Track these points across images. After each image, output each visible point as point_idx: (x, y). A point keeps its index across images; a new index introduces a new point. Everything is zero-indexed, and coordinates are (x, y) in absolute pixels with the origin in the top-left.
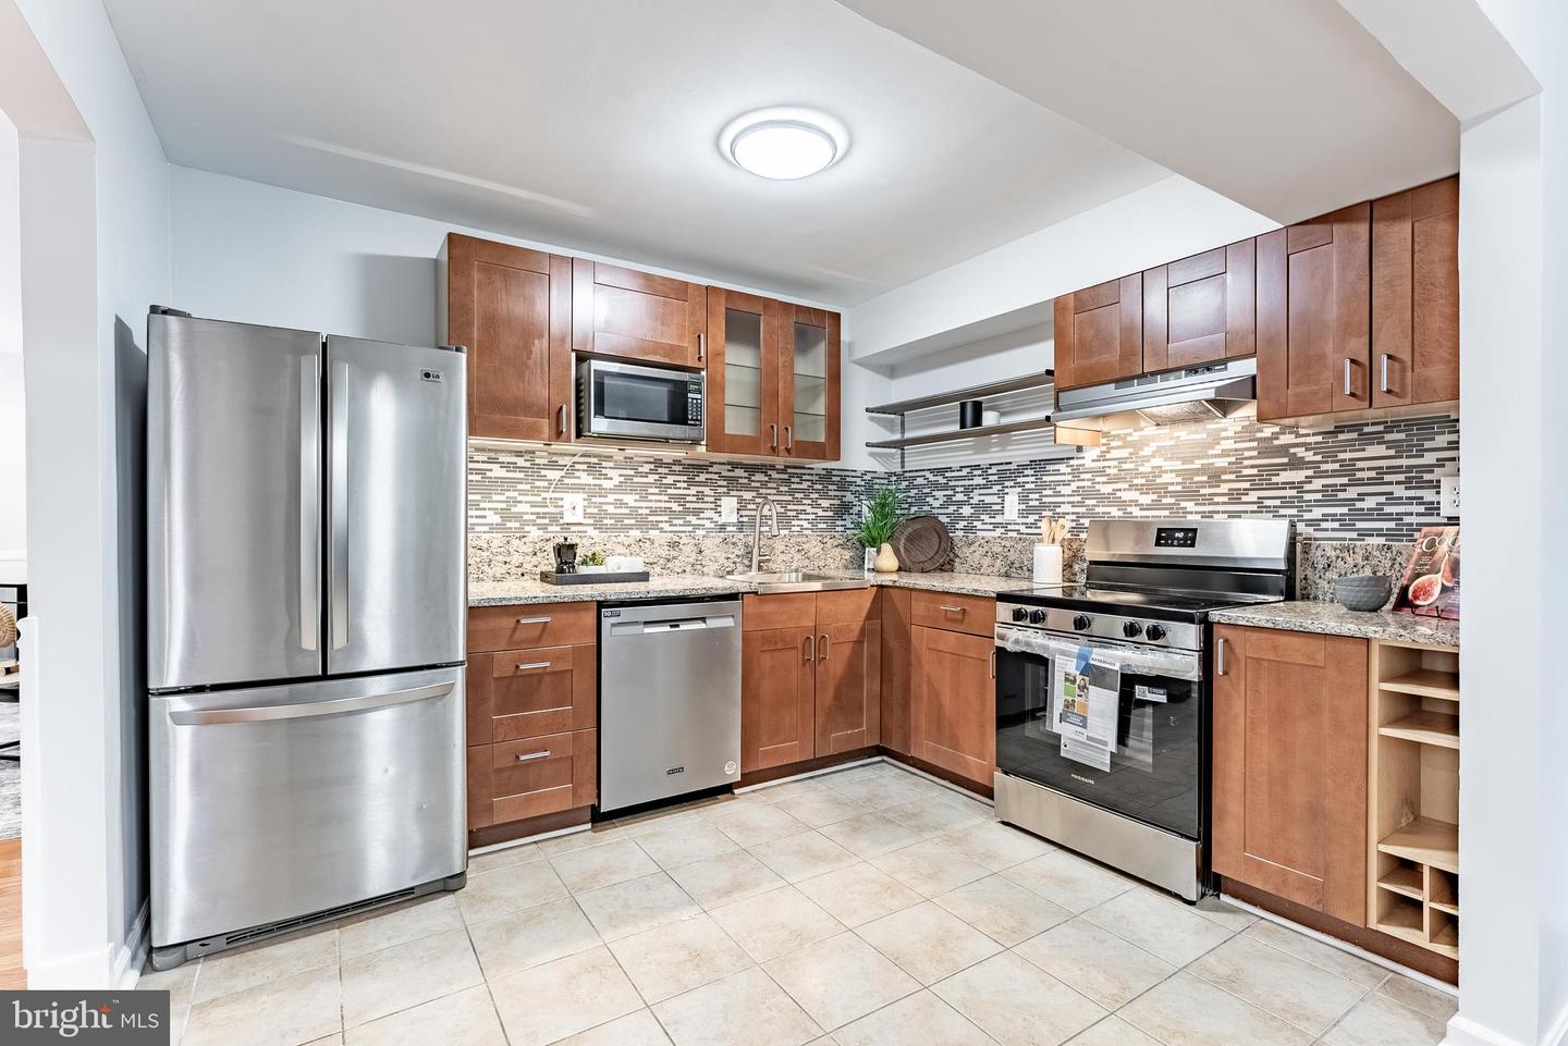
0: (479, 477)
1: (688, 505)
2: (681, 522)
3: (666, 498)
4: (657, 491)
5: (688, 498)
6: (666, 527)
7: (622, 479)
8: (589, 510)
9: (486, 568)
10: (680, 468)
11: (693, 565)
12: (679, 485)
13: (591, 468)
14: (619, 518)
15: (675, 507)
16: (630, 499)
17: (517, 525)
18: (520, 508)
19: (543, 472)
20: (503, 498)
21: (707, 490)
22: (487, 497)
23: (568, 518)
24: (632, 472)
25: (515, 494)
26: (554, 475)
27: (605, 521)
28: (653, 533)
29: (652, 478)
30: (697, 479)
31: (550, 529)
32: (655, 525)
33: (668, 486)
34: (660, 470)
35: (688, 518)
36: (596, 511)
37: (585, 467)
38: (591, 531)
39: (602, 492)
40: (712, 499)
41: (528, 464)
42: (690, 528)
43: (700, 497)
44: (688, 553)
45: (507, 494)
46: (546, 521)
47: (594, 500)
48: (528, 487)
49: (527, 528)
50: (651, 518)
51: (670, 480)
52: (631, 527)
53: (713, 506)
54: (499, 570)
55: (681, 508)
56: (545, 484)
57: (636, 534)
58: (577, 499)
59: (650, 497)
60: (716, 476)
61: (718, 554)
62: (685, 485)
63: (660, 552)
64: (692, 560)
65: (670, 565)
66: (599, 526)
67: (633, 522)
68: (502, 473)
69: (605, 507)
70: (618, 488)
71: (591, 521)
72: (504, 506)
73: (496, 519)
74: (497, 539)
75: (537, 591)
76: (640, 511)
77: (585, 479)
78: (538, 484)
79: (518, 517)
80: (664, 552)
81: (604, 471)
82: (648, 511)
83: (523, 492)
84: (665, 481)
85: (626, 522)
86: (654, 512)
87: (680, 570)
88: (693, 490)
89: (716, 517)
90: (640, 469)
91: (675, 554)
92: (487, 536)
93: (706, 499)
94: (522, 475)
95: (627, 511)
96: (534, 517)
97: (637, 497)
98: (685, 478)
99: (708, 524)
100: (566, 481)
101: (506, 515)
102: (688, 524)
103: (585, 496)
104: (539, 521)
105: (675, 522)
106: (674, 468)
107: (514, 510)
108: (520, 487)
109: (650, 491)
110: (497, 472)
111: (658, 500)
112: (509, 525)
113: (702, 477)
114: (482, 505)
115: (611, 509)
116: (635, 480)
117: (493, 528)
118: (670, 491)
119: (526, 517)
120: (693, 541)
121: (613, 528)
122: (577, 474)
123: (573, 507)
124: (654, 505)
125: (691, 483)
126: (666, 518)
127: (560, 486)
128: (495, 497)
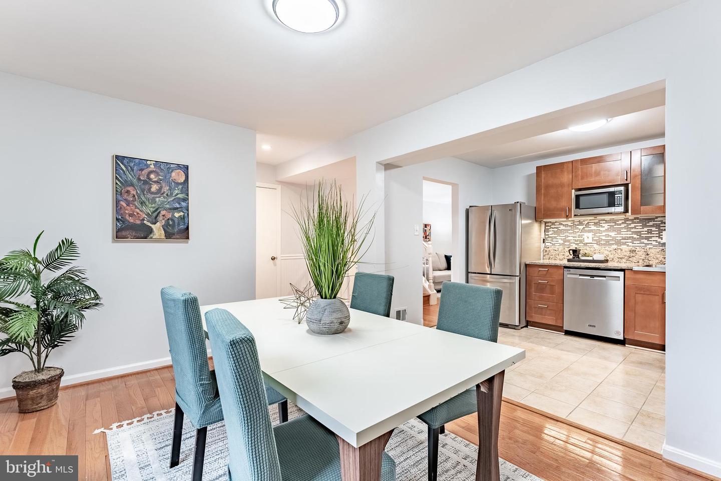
0: (557, 230)
1: (642, 235)
2: (639, 242)
3: (631, 233)
4: (626, 230)
5: (642, 233)
6: (630, 244)
7: (609, 227)
8: (594, 238)
9: (557, 256)
10: (638, 221)
11: (643, 260)
12: (637, 227)
13: (595, 224)
14: (607, 241)
15: (635, 236)
16: (613, 234)
17: (568, 243)
18: (569, 238)
19: (577, 227)
20: (564, 235)
21: (654, 229)
22: (559, 235)
23: (586, 241)
24: (614, 224)
25: (568, 234)
26: (581, 227)
27: (601, 242)
28: (623, 247)
29: (623, 226)
30: (648, 224)
31: (580, 245)
32: (624, 244)
33: (632, 228)
34: (627, 222)
35: (642, 241)
36: (598, 238)
37: (593, 224)
38: (595, 246)
39: (601, 232)
40: (657, 232)
41: (572, 224)
42: (644, 245)
43: (650, 232)
44: (641, 254)
45: (565, 234)
46: (578, 242)
47: (596, 235)
48: (572, 232)
49: (571, 245)
50: (622, 241)
51: (633, 225)
52: (613, 244)
53: (658, 235)
54: (561, 257)
55: (638, 237)
56: (578, 230)
57: (615, 247)
58: (590, 235)
59: (622, 233)
60: (660, 222)
61: (658, 256)
62: (641, 227)
63: (625, 254)
64: (643, 258)
65: (630, 259)
66: (598, 243)
67: (614, 242)
68: (564, 228)
69: (601, 237)
70: (607, 230)
71: (595, 242)
72: (564, 238)
73: (562, 242)
74: (561, 248)
75: (565, 262)
76: (617, 238)
77: (593, 228)
78: (575, 230)
79: (569, 241)
80: (628, 254)
81: (601, 225)
82: (621, 238)
83: (570, 233)
84: (630, 226)
85: (610, 242)
86: (624, 239)
87: (636, 262)
88: (646, 229)
89: (659, 240)
90: (617, 223)
91: (634, 255)
92: (558, 247)
93: (653, 232)
94: (570, 228)
95: (611, 238)
96: (574, 241)
97: (616, 233)
98: (641, 224)
99: (654, 243)
100: (585, 229)
101: (565, 241)
102: (643, 243)
103: (593, 234)
104: (576, 242)
105: (635, 242)
106: (635, 221)
107: (567, 239)
108: (569, 232)
109: (622, 230)
110: (562, 227)
111: (625, 233)
112: (565, 243)
113: (651, 223)
114: (557, 238)
115: (604, 238)
116: (615, 227)
117: (561, 244)
118: (632, 230)
119: (571, 241)
120: (643, 250)
121: (604, 245)
122: (590, 226)
123: (588, 237)
124: (624, 236)
125: (643, 227)
126: (631, 241)
127: (583, 230)
128: (561, 235)
